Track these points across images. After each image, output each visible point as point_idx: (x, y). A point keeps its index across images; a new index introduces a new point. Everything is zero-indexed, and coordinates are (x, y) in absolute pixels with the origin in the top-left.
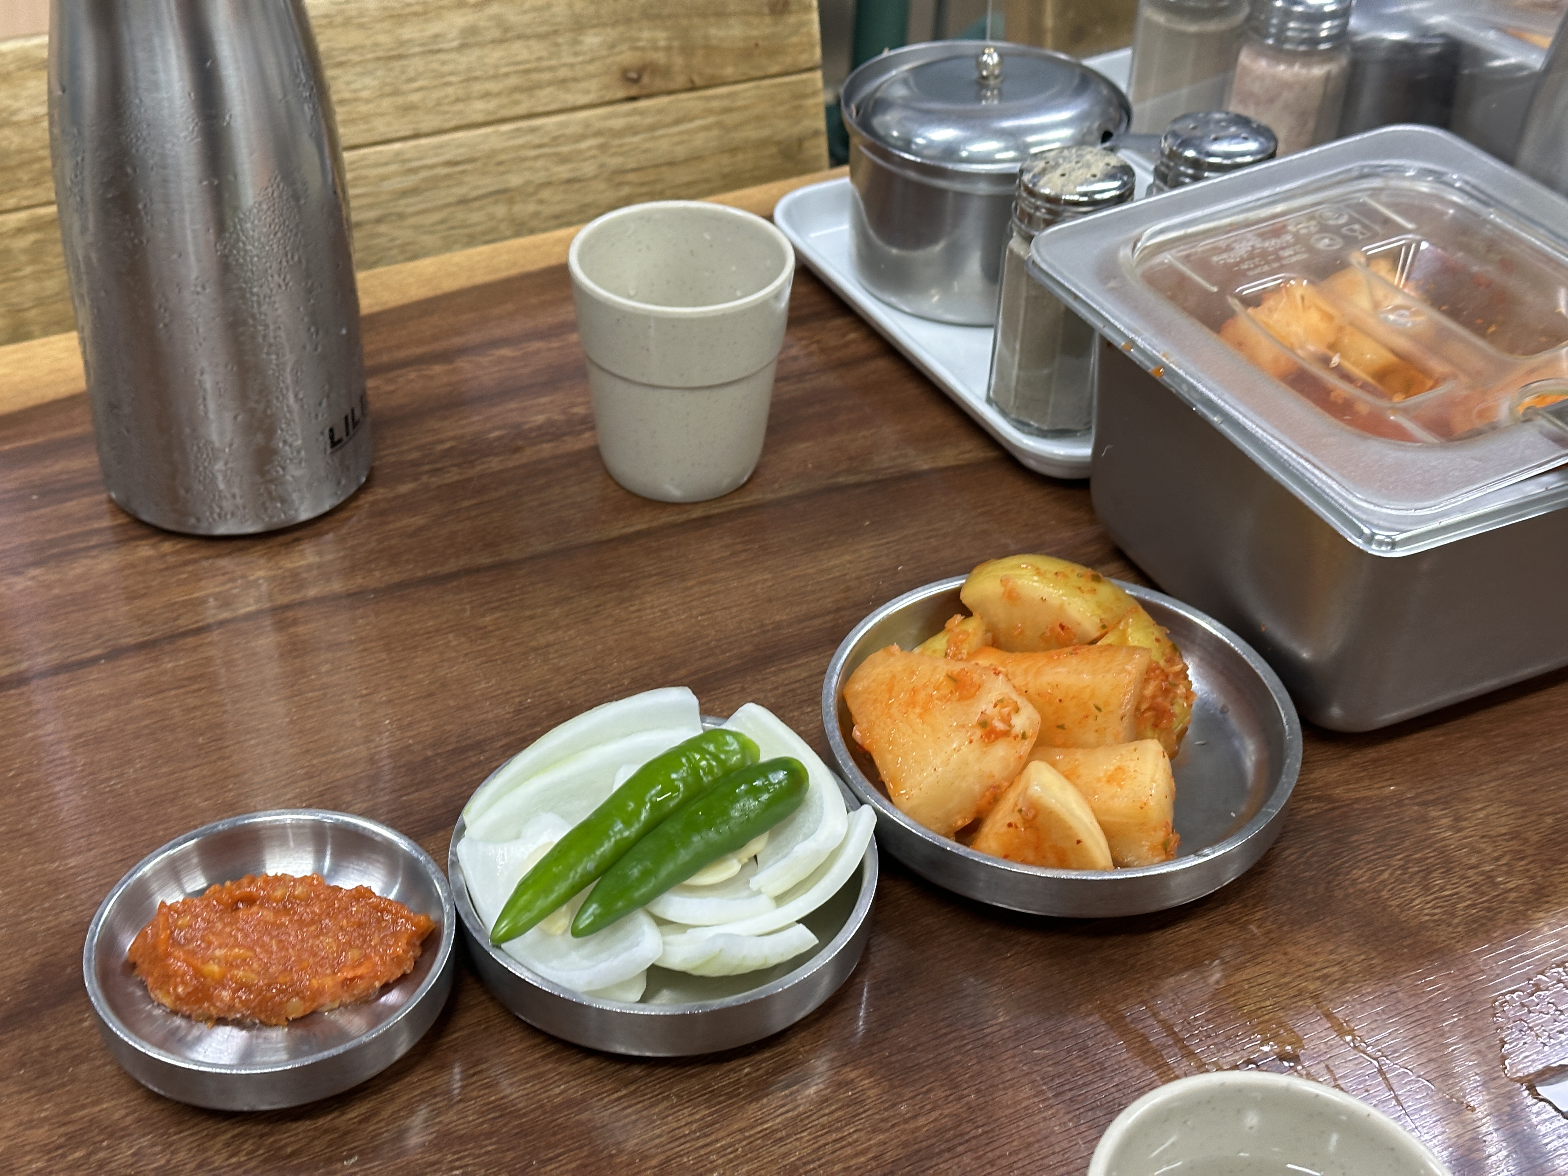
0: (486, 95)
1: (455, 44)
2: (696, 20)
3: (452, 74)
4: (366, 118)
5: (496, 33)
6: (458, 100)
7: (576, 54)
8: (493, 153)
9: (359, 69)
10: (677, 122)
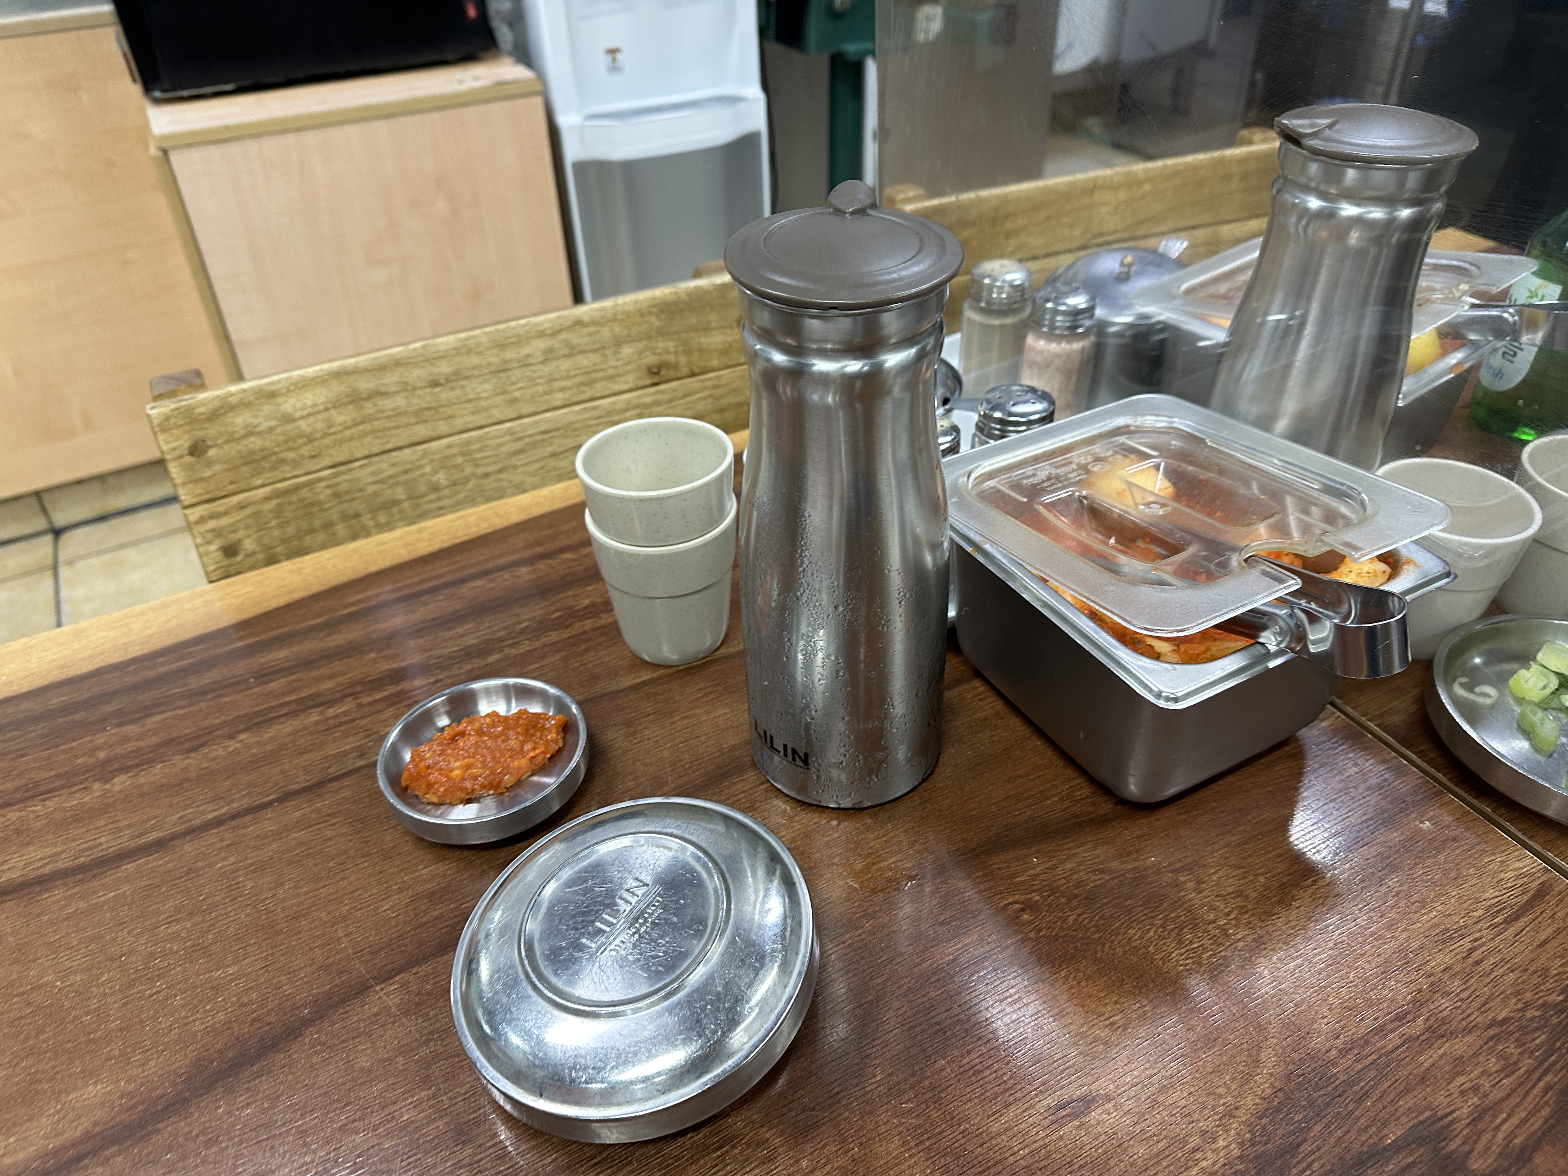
0: (563, 389)
1: (540, 359)
2: (692, 334)
3: (540, 377)
4: (486, 409)
5: (566, 351)
6: (545, 393)
7: (618, 360)
8: (570, 424)
9: (479, 379)
10: (685, 396)
